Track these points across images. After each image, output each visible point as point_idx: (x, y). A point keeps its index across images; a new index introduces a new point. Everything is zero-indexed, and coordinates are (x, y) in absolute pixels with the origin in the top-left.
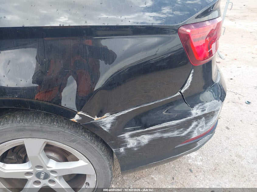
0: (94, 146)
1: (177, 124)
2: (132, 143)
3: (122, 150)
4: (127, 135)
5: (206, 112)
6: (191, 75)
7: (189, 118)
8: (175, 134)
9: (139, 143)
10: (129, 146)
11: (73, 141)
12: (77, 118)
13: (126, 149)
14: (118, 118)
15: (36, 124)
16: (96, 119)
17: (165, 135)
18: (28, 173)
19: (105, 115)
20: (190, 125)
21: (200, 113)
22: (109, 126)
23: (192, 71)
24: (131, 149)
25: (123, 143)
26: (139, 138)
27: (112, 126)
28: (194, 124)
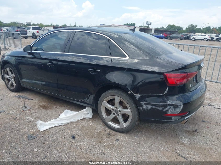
0: (133, 104)
1: (161, 105)
2: (145, 107)
3: (141, 108)
4: (143, 103)
5: (173, 104)
6: (167, 89)
7: (166, 104)
8: (161, 109)
9: (147, 108)
10: (143, 108)
11: (128, 101)
12: (130, 92)
13: (143, 109)
14: (141, 96)
15: (120, 93)
16: (135, 94)
17: (157, 108)
18: (113, 109)
19: (138, 94)
20: (167, 107)
21: (170, 103)
22: (138, 98)
23: (168, 87)
24: (144, 109)
25: (141, 106)
26: (147, 106)
27: (139, 98)
28: (168, 107)
